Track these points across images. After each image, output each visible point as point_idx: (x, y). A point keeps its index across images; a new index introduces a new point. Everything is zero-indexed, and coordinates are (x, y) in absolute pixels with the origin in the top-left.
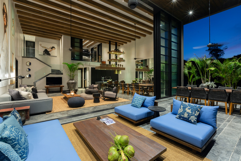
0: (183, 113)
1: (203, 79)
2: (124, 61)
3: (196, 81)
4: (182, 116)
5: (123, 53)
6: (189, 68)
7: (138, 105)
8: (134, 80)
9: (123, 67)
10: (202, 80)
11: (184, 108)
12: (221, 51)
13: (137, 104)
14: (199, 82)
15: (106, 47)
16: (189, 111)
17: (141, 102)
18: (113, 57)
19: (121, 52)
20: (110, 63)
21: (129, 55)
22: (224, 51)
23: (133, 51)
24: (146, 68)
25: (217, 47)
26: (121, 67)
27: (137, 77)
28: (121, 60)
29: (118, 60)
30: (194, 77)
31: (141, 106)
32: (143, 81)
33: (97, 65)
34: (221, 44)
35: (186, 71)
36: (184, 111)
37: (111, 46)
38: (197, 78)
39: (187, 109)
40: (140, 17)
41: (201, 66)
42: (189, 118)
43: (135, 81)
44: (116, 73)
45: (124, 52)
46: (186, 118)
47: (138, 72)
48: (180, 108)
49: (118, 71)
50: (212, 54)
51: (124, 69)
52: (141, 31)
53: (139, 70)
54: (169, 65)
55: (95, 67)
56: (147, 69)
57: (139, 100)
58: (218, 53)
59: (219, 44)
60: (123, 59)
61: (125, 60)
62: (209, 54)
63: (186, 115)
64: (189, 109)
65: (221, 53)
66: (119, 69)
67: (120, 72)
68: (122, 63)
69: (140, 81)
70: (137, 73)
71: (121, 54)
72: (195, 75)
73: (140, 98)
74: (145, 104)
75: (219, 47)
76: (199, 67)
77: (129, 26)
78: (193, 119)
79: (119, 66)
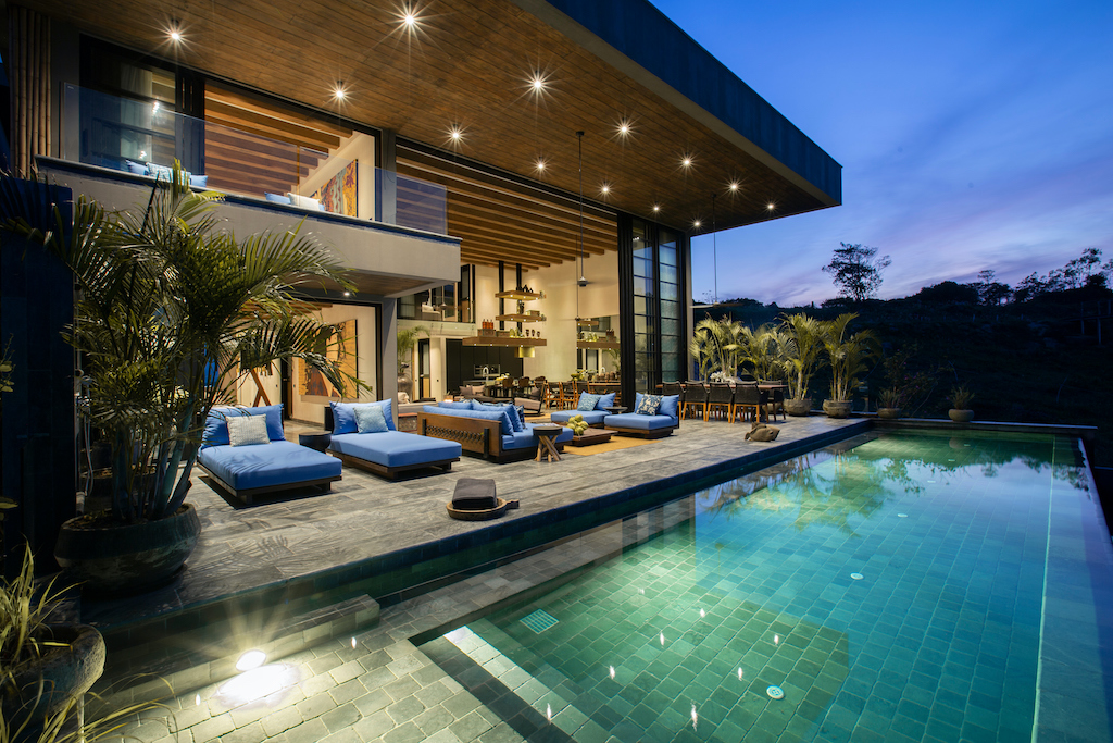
2: (543, 319)
4: (642, 409)
5: (540, 295)
8: (575, 373)
9: (541, 337)
11: (645, 400)
12: (870, 271)
15: (486, 276)
16: (648, 403)
17: (593, 402)
18: (511, 307)
19: (535, 295)
20: (502, 325)
21: (557, 302)
22: (880, 272)
23: (570, 289)
24: (608, 339)
25: (859, 258)
26: (536, 337)
27: (580, 366)
28: (536, 316)
29: (527, 317)
31: (593, 408)
32: (599, 378)
33: (465, 331)
34: (870, 248)
35: (697, 351)
36: (645, 404)
37: (506, 272)
43: (578, 377)
44: (521, 356)
45: (544, 293)
47: (584, 351)
48: (641, 402)
49: (526, 349)
50: (843, 282)
51: (543, 343)
53: (587, 344)
54: (655, 337)
55: (461, 338)
56: (609, 341)
57: (590, 400)
59: (863, 248)
60: (541, 313)
61: (546, 316)
62: (835, 281)
64: (649, 401)
65: (871, 279)
66: (528, 344)
67: (533, 353)
68: (536, 326)
69: (590, 378)
70: (580, 352)
71: (536, 300)
73: (592, 398)
74: (599, 405)
75: (863, 260)
78: (652, 410)
79: (530, 336)
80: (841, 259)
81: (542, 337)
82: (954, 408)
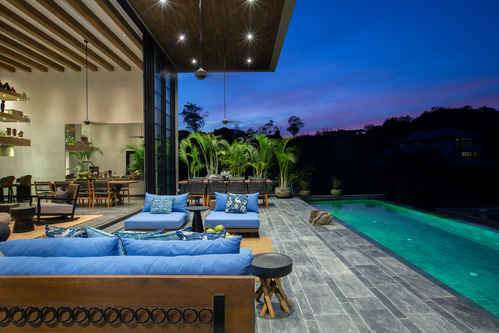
0: (233, 205)
1: (209, 168)
2: (27, 120)
3: (200, 170)
4: (233, 208)
5: (23, 97)
6: (188, 150)
7: (166, 209)
10: (208, 170)
11: (233, 199)
12: (201, 118)
13: (163, 209)
14: (203, 173)
16: (239, 201)
17: (170, 203)
19: (18, 95)
22: (204, 119)
24: (83, 143)
25: (195, 111)
26: (17, 136)
28: (18, 116)
29: (8, 115)
30: (196, 164)
31: (171, 210)
34: (200, 107)
35: (184, 155)
36: (234, 203)
38: (200, 166)
39: (236, 200)
40: (110, 37)
41: (206, 147)
42: (240, 208)
45: (27, 95)
46: (236, 210)
48: (229, 201)
49: (4, 148)
50: (188, 122)
51: (27, 143)
52: (93, 58)
56: (84, 146)
57: (166, 202)
58: (197, 122)
59: (197, 106)
60: (25, 114)
61: (29, 117)
62: (184, 121)
63: (236, 206)
64: (238, 199)
65: (200, 122)
66: (10, 143)
67: (12, 152)
68: (18, 125)
71: (16, 100)
72: (199, 162)
73: (166, 199)
75: (197, 112)
76: (203, 149)
77: (70, 41)
78: (243, 208)
79: (12, 135)
80: (187, 111)
81: (25, 137)
82: (333, 189)
